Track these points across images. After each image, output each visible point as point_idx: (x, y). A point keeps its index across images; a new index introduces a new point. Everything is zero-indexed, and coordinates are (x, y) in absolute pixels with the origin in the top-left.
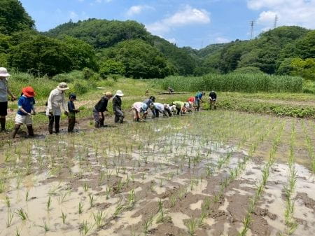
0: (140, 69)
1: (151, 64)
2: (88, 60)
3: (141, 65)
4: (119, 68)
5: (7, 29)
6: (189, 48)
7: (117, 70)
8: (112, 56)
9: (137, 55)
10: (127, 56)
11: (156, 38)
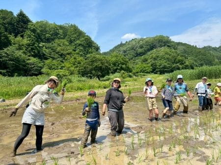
0: (165, 67)
1: (173, 63)
2: (124, 66)
3: (166, 64)
4: (147, 68)
5: (84, 53)
6: (209, 47)
7: (146, 70)
8: (145, 60)
9: (163, 58)
10: (155, 59)
11: (179, 44)
